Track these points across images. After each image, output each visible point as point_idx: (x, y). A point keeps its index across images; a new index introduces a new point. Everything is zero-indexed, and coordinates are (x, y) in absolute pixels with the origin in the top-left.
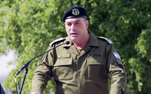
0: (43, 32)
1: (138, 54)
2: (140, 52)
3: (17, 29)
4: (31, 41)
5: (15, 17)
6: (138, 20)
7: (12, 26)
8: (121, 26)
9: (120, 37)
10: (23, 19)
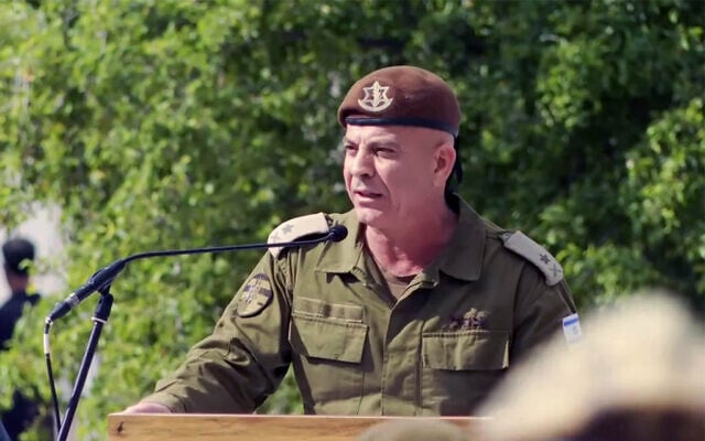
0: (192, 123)
1: (637, 227)
2: (644, 219)
3: (69, 109)
4: (139, 164)
5: (59, 53)
6: (631, 64)
7: (48, 91)
8: (552, 94)
9: (549, 145)
10: (97, 62)
